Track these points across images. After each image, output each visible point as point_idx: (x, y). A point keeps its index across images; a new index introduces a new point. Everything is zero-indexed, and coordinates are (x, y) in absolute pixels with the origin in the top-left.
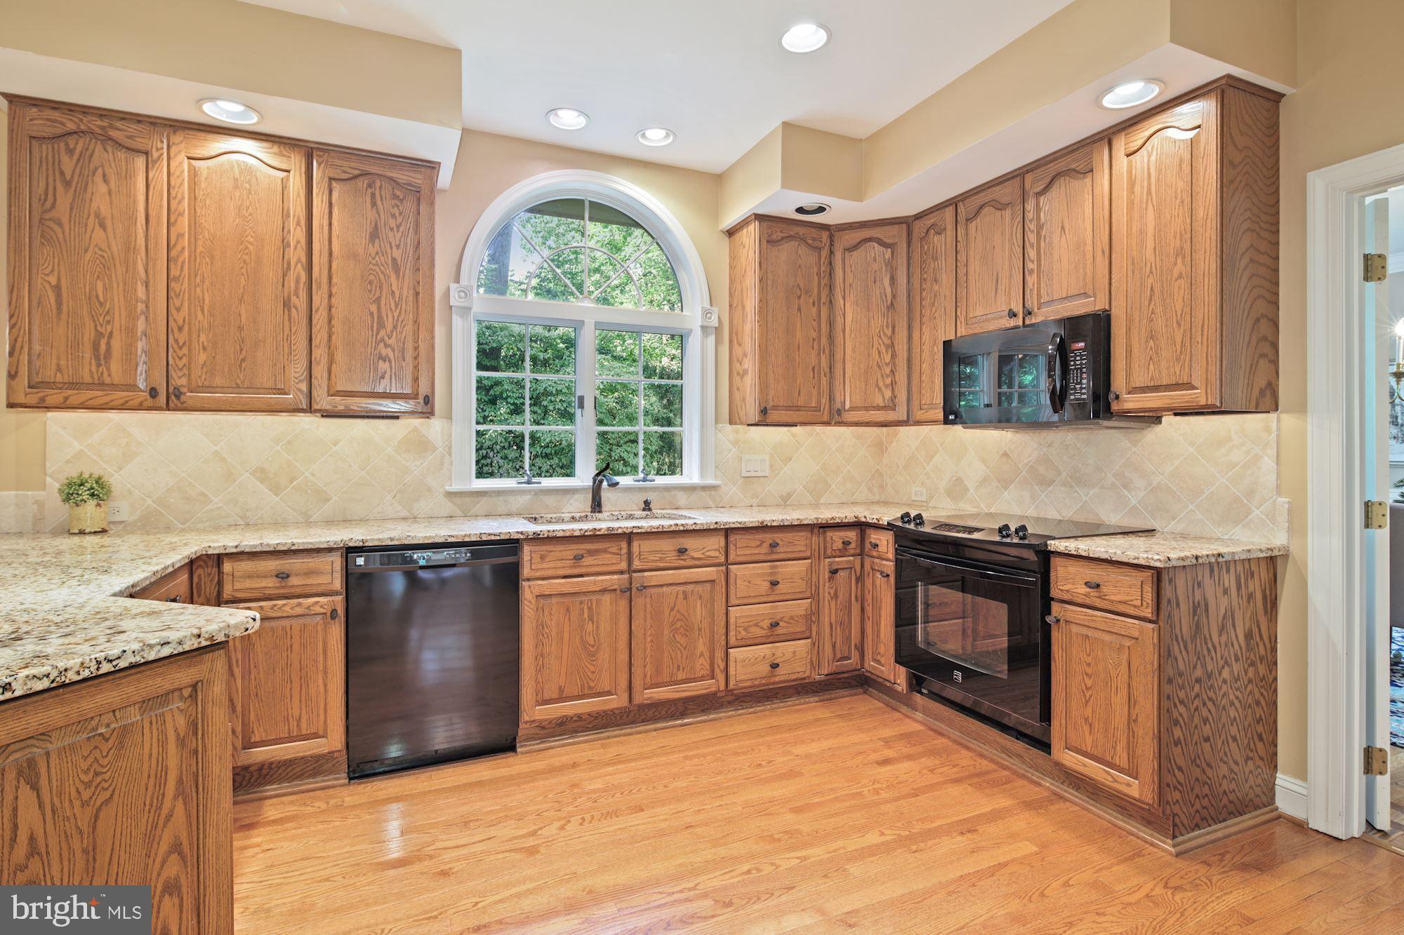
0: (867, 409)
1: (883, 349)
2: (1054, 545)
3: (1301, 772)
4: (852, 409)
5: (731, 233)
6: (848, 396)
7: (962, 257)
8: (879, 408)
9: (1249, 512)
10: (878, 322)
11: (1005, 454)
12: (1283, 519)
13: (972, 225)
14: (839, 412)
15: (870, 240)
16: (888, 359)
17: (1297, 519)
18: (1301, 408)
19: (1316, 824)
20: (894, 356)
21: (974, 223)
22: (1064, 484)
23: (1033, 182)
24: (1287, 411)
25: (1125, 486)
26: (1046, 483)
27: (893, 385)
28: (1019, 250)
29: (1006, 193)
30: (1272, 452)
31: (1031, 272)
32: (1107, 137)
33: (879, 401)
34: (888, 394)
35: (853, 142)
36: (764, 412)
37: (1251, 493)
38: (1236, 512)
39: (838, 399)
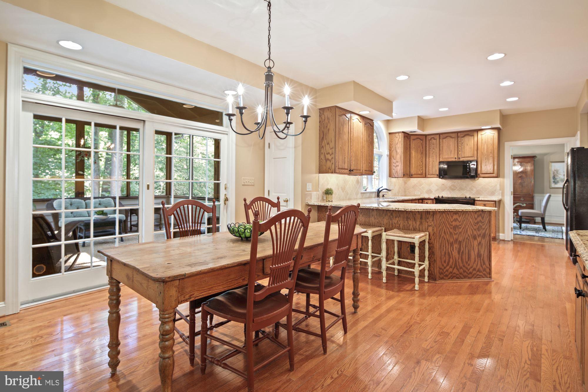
0: (417, 174)
1: (420, 162)
2: (476, 199)
3: (504, 232)
4: (414, 174)
5: (390, 133)
6: (413, 171)
7: (441, 145)
8: (419, 174)
9: (495, 194)
10: (420, 156)
11: (443, 184)
12: (501, 194)
13: (444, 140)
14: (412, 175)
15: (418, 138)
16: (421, 164)
17: (503, 194)
18: (504, 177)
19: (506, 240)
20: (423, 163)
21: (445, 139)
22: (458, 190)
23: (460, 135)
24: (501, 178)
25: (472, 190)
26: (453, 190)
27: (423, 169)
28: (457, 147)
29: (453, 135)
30: (499, 184)
31: (460, 151)
32: (477, 131)
33: (420, 173)
34: (421, 171)
35: (424, 119)
36: (404, 175)
37: (495, 190)
38: (493, 193)
39: (411, 172)
